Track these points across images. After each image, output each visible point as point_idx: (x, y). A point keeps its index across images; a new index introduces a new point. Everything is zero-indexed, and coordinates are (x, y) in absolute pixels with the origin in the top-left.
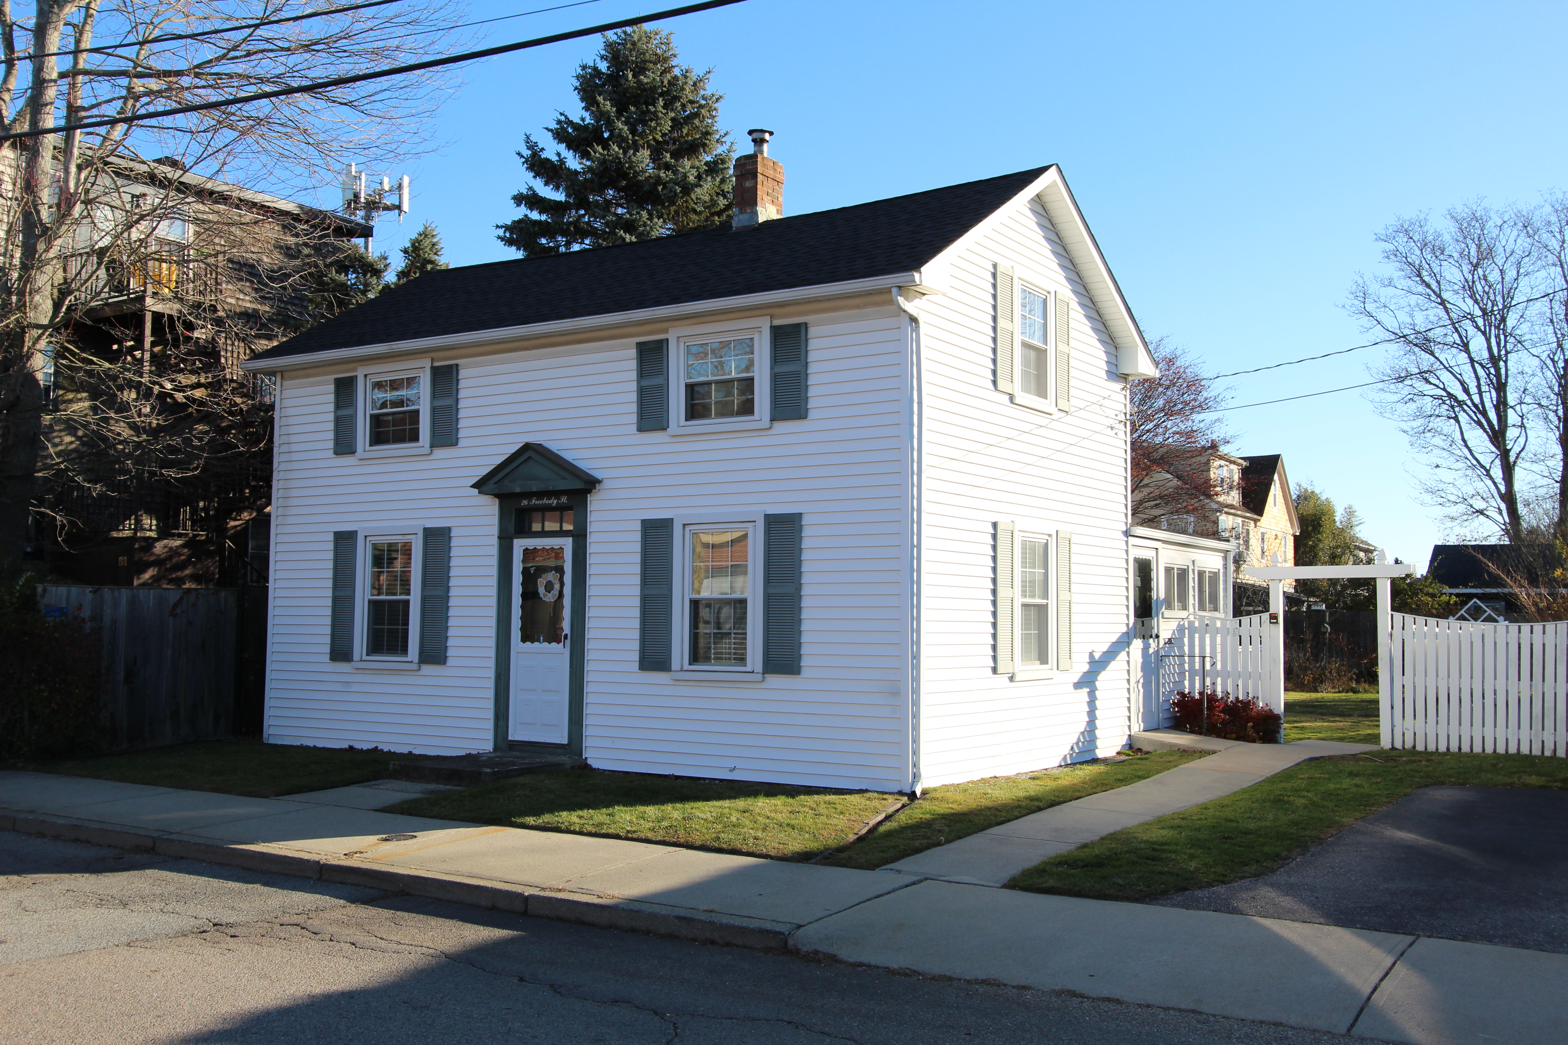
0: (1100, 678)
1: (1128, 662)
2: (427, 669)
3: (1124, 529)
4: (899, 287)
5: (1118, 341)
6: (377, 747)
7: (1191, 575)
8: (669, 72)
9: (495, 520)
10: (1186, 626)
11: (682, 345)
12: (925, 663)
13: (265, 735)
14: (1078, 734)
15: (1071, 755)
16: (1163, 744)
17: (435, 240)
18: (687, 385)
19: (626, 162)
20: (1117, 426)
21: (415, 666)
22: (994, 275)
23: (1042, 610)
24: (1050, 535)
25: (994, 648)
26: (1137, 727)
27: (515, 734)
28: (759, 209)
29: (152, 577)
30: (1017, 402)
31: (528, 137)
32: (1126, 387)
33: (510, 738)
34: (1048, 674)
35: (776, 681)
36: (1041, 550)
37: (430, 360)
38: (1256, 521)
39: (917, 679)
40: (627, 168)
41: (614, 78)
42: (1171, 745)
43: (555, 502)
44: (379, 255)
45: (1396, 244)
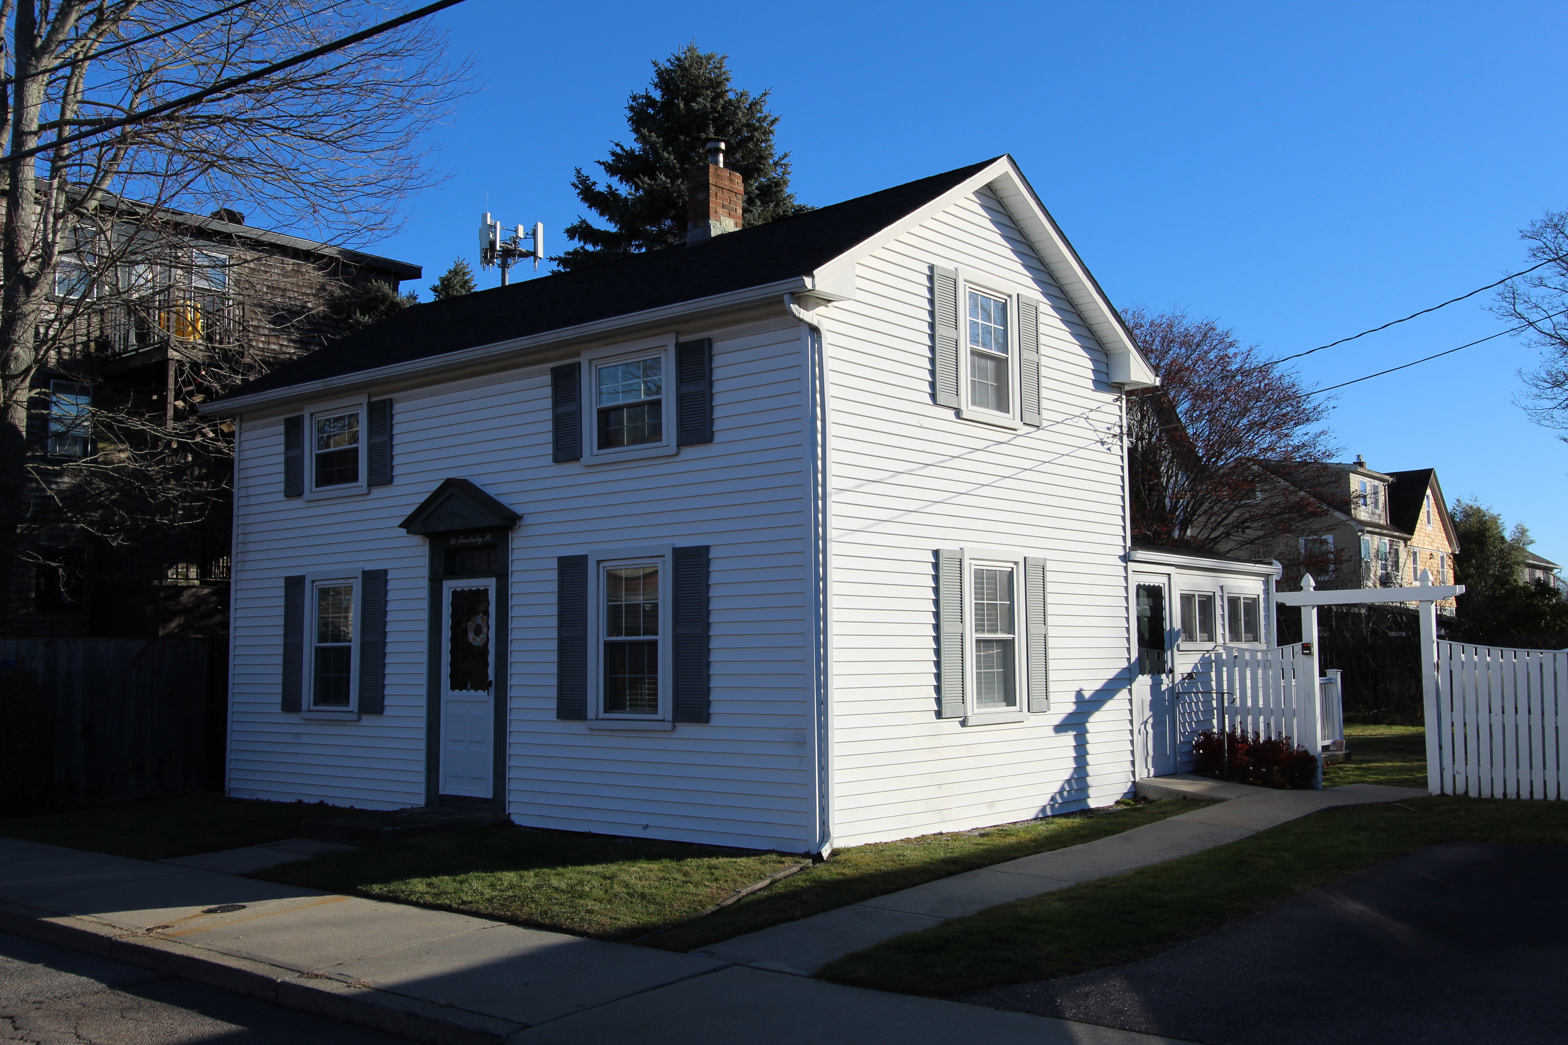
0: (1091, 719)
1: (1130, 701)
2: (367, 720)
3: (1122, 553)
4: (792, 294)
5: (1109, 347)
6: (322, 802)
7: (1218, 602)
8: (722, 97)
9: (425, 561)
10: (1213, 658)
11: (594, 368)
12: (835, 708)
13: (227, 789)
14: (1061, 783)
15: (1052, 806)
16: (1169, 792)
17: (467, 278)
18: (600, 412)
19: (675, 191)
20: (1110, 440)
21: (354, 716)
22: (931, 278)
23: (1007, 647)
24: (1016, 563)
25: (938, 689)
26: (1144, 773)
27: (447, 788)
28: (712, 222)
29: (179, 626)
30: (964, 417)
31: (578, 172)
32: (1120, 397)
33: (441, 792)
34: (1017, 717)
35: (687, 730)
36: (1005, 579)
37: (367, 395)
38: (1406, 540)
39: (824, 727)
40: (676, 197)
41: (667, 106)
42: (1178, 793)
43: (480, 540)
44: (408, 295)
45: (1544, 240)
